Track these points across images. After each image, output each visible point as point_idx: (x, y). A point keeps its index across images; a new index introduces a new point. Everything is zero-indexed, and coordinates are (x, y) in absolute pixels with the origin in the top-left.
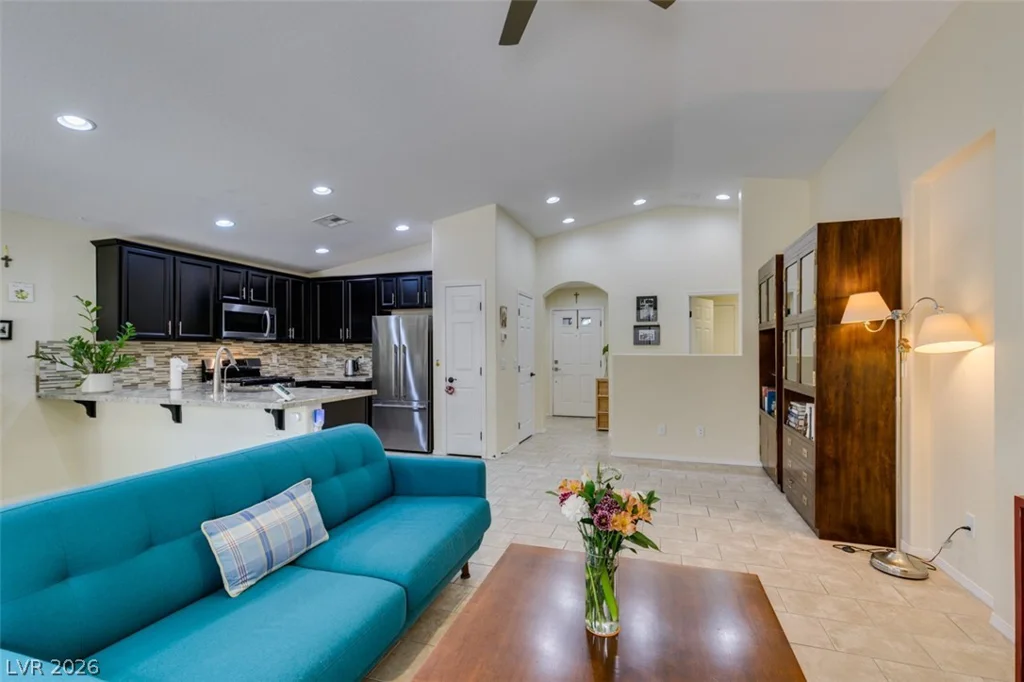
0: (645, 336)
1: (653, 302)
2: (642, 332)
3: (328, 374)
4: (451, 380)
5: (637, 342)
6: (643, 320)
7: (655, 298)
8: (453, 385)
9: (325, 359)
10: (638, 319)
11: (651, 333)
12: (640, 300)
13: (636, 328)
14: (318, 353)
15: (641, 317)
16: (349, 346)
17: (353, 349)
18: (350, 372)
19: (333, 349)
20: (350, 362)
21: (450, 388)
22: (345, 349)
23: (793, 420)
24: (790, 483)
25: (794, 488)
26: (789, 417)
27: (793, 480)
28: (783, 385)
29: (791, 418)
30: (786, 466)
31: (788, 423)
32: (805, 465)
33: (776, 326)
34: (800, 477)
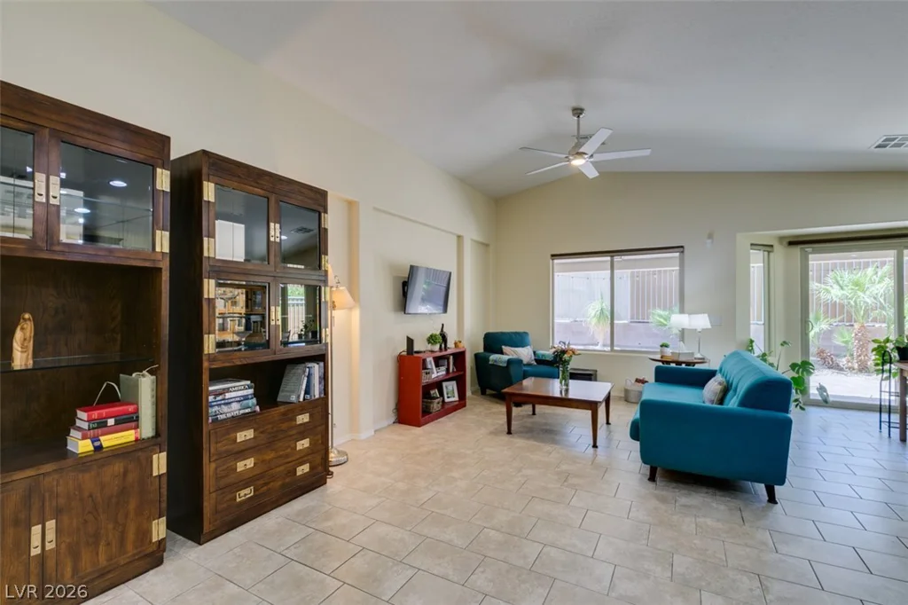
23: (235, 406)
24: (242, 493)
25: (266, 484)
26: (212, 410)
27: (260, 476)
28: (206, 364)
29: (225, 409)
30: (223, 482)
31: (215, 421)
32: (304, 431)
33: (165, 265)
34: (287, 456)
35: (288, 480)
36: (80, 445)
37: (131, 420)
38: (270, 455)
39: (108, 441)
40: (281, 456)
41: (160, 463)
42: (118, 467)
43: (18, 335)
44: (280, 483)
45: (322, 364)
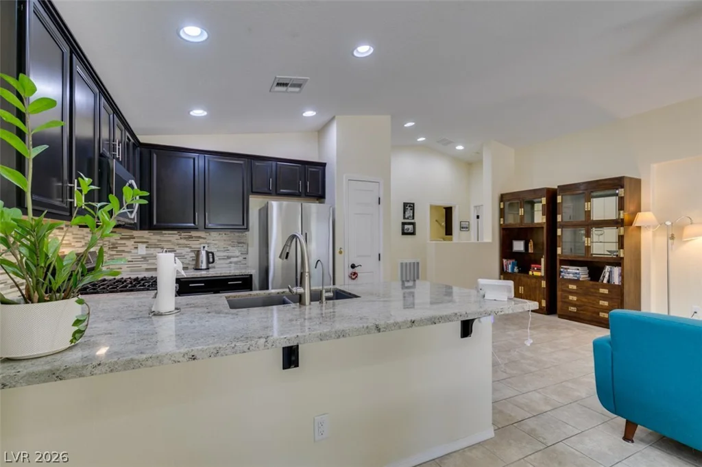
0: (408, 229)
1: (412, 206)
2: (406, 227)
3: (147, 270)
4: (353, 266)
5: (404, 233)
6: (408, 218)
7: (413, 204)
8: (356, 270)
9: (142, 250)
10: (404, 218)
11: (410, 227)
12: (405, 205)
13: (404, 224)
14: (130, 243)
15: (406, 217)
16: (183, 234)
17: (191, 237)
18: (204, 266)
19: (158, 237)
20: (203, 253)
21: (355, 274)
22: (177, 237)
23: (571, 275)
24: (572, 308)
25: (582, 310)
26: (562, 274)
27: (579, 306)
28: (558, 257)
29: (567, 275)
30: (564, 300)
31: (563, 277)
32: (604, 297)
33: (545, 226)
34: (594, 304)
35: (595, 315)
36: (530, 273)
37: (539, 270)
38: (584, 300)
39: (536, 273)
40: (589, 303)
41: (544, 284)
42: (534, 280)
43: (530, 245)
44: (589, 314)
45: (620, 268)
